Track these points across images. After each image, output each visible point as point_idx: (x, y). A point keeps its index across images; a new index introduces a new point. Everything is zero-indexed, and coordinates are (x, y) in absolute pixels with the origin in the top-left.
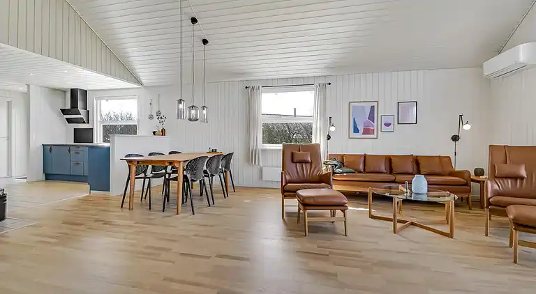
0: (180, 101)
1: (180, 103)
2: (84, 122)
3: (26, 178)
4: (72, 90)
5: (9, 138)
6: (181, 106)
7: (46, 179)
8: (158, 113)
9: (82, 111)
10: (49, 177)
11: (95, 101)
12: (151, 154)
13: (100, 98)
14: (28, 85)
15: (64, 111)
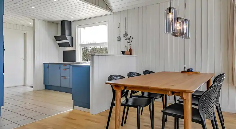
0: (170, 10)
1: (170, 12)
2: (70, 46)
3: (32, 87)
4: (62, 22)
5: (25, 59)
6: (171, 16)
7: (45, 89)
8: (125, 35)
9: (68, 37)
10: (47, 87)
11: (77, 29)
12: (130, 75)
13: (79, 26)
14: (34, 20)
15: (57, 38)
